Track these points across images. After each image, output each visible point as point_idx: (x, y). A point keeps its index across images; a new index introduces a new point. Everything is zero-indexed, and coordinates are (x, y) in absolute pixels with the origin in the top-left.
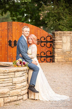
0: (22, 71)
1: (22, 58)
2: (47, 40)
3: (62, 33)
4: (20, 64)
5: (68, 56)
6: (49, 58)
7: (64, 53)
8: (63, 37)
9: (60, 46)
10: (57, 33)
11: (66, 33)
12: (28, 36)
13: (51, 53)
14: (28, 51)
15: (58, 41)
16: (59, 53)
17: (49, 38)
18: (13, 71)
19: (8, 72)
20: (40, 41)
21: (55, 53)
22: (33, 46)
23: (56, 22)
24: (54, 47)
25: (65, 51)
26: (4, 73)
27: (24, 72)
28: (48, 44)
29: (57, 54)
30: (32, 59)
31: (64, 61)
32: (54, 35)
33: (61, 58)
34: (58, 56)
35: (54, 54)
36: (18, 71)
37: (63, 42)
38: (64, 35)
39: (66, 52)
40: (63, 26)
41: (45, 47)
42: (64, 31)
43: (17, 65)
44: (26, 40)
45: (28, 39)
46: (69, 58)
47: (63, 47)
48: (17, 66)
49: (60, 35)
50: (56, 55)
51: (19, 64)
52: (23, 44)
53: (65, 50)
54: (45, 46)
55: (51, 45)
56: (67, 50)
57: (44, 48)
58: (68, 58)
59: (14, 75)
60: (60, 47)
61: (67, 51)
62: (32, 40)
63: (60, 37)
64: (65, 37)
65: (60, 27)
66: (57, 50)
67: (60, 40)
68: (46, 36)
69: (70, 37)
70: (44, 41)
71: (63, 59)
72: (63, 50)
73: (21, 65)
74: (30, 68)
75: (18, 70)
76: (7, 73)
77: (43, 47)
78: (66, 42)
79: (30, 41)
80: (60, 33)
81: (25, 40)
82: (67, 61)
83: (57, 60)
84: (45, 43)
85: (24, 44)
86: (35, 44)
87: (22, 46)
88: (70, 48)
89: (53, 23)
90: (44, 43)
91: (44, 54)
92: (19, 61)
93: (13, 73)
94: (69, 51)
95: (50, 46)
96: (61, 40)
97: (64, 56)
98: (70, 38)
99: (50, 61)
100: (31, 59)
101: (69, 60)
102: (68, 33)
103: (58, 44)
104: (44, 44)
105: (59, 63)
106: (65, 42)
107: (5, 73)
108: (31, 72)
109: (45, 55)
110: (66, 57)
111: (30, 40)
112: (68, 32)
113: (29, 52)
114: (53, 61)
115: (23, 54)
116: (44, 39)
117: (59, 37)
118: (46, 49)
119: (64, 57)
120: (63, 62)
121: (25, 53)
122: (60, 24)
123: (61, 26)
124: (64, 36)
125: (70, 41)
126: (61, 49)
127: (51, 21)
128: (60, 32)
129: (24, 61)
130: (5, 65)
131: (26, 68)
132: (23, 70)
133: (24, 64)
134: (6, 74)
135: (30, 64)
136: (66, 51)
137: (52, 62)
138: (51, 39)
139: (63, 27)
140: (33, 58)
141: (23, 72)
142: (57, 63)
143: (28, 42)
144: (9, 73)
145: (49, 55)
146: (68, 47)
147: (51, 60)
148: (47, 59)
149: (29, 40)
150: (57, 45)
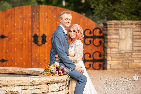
0: (59, 82)
1: (59, 61)
2: (95, 34)
3: (118, 23)
4: (56, 70)
5: (128, 60)
6: (97, 64)
7: (121, 55)
8: (121, 30)
9: (115, 43)
10: (111, 23)
11: (125, 24)
12: (68, 26)
13: (100, 56)
14: (69, 51)
15: (112, 36)
16: (114, 55)
17: (98, 31)
18: (45, 81)
19: (38, 83)
21: (108, 55)
22: (77, 42)
23: (108, 5)
24: (106, 46)
25: (123, 52)
26: (31, 85)
27: (63, 84)
28: (97, 41)
29: (110, 56)
30: (76, 64)
31: (122, 67)
32: (105, 26)
33: (117, 63)
34: (112, 60)
35: (105, 57)
36: (53, 83)
37: (121, 38)
38: (123, 26)
39: (125, 54)
40: (119, 12)
41: (90, 45)
42: (122, 20)
43: (52, 73)
44: (66, 33)
45: (69, 31)
46: (130, 64)
47: (120, 46)
48: (51, 75)
49: (115, 26)
50: (109, 58)
51: (54, 71)
52: (61, 40)
53: (123, 50)
54: (92, 43)
55: (100, 42)
56: (126, 50)
57: (89, 47)
58: (127, 64)
59: (47, 89)
60: (116, 45)
61: (127, 53)
62: (75, 33)
63: (116, 30)
64: (123, 30)
65: (115, 14)
66: (111, 51)
67: (115, 34)
68: (93, 29)
69: (132, 29)
70: (89, 35)
71: (121, 65)
72: (120, 50)
73: (59, 73)
74: (73, 78)
75: (54, 81)
76: (36, 85)
77: (87, 45)
78: (125, 37)
79: (73, 34)
80: (115, 23)
81: (64, 32)
82: (127, 67)
83: (111, 66)
84: (92, 39)
85: (63, 39)
86: (80, 39)
87: (60, 42)
88: (131, 48)
89: (103, 7)
90: (89, 39)
91: (90, 57)
92: (55, 66)
93: (46, 86)
94: (129, 53)
95: (99, 44)
96: (117, 34)
97: (122, 59)
98: (132, 31)
99: (99, 67)
100: (73, 63)
101: (130, 67)
102: (128, 24)
103: (112, 40)
104: (90, 41)
105: (114, 71)
106: (123, 37)
107: (33, 85)
108: (74, 84)
109: (92, 59)
110: (125, 61)
111: (72, 32)
112: (129, 22)
113: (71, 52)
114: (104, 68)
115: (62, 55)
116: (90, 33)
117: (114, 30)
118: (93, 48)
119: (122, 62)
120: (120, 70)
121: (65, 53)
122: (114, 10)
123: (116, 12)
124: (121, 28)
125: (132, 36)
126: (117, 48)
127: (100, 4)
128: (115, 21)
129: (63, 67)
130: (31, 73)
131: (66, 77)
132: (61, 81)
133: (63, 70)
134: (34, 87)
135: (72, 72)
136: (125, 52)
137: (102, 70)
138: (101, 32)
139: (119, 14)
140: (77, 62)
141: (61, 84)
142: (111, 72)
143: (69, 36)
144: (39, 86)
145: (98, 58)
146: (128, 45)
147: (100, 65)
148: (94, 64)
149: (70, 33)
150: (110, 42)
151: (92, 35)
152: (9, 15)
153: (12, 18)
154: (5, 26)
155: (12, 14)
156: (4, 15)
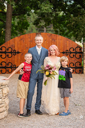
2: (76, 51)
6: (78, 70)
17: (79, 49)
20: (69, 52)
21: (84, 64)
28: (78, 55)
54: (75, 57)
57: (73, 59)
68: (76, 47)
70: (73, 51)
84: (75, 54)
90: (73, 54)
91: (73, 65)
95: (80, 57)
109: (75, 66)
114: (83, 73)
118: (76, 59)
137: (81, 73)
145: (79, 66)
147: (80, 71)
148: (76, 70)
151: (75, 51)
152: (22, 39)
153: (24, 41)
154: (19, 46)
155: (24, 39)
156: (19, 39)
